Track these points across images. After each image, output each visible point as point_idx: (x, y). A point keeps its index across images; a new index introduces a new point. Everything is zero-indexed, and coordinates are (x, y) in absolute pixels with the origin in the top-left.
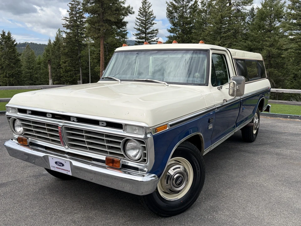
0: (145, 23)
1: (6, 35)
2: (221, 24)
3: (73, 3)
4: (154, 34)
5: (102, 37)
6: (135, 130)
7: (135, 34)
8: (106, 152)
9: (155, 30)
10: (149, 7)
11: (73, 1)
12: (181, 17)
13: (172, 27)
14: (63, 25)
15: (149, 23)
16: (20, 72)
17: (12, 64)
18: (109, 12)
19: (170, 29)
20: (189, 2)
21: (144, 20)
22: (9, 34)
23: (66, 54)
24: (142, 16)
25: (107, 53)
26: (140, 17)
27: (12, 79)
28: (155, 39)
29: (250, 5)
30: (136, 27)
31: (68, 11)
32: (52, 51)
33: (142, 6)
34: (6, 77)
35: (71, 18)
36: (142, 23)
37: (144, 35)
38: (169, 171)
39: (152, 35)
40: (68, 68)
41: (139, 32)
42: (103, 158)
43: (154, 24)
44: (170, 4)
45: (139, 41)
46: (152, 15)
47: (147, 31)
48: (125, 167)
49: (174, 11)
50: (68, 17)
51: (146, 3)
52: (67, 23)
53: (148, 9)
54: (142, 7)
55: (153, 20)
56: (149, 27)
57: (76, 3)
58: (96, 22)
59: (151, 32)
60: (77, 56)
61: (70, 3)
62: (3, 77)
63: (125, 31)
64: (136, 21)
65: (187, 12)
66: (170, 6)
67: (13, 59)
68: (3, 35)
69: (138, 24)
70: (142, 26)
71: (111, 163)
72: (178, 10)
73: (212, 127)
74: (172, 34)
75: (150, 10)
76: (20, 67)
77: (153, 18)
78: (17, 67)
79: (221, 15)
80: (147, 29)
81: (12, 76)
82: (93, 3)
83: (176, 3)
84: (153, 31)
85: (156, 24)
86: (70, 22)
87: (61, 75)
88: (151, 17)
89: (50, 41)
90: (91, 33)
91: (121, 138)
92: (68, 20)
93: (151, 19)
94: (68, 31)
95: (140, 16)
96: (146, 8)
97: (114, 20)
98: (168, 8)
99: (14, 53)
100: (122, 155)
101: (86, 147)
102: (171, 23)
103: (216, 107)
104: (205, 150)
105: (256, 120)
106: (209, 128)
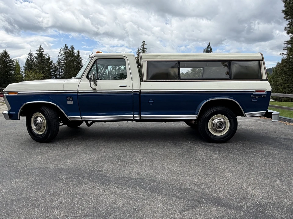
73: (72, 103)
103: (79, 91)
104: (69, 117)
105: (215, 121)
106: (68, 103)
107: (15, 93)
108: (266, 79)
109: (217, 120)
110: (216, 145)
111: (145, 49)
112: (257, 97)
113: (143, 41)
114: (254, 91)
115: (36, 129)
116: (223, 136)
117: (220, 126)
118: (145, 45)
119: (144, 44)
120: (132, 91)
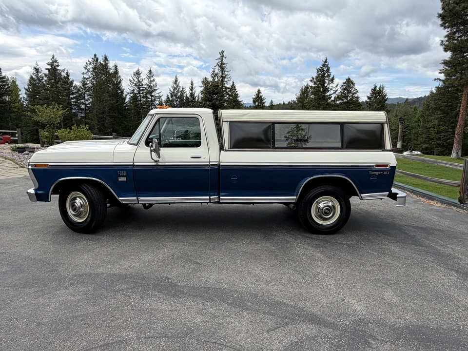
22: (381, 88)
73: (125, 180)
103: (135, 164)
104: (120, 198)
105: (321, 205)
106: (119, 180)
107: (45, 165)
108: (390, 149)
109: (323, 203)
110: (321, 237)
111: (224, 64)
112: (378, 173)
113: (221, 52)
114: (373, 166)
115: (74, 215)
116: (331, 225)
117: (328, 212)
118: (224, 58)
119: (223, 56)
120: (208, 164)
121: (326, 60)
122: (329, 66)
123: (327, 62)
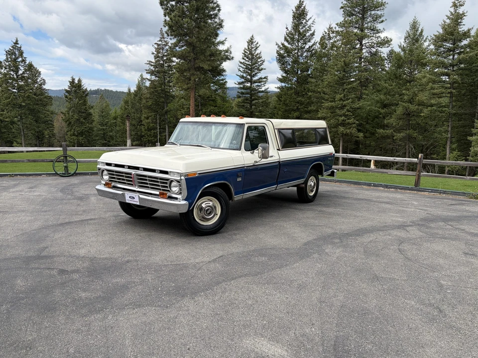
0: (251, 69)
1: (76, 82)
2: (345, 72)
3: (160, 43)
4: (262, 83)
5: (193, 89)
6: (175, 174)
7: (237, 83)
8: (160, 189)
9: (263, 77)
10: (256, 48)
11: (159, 41)
12: (296, 61)
13: (284, 75)
14: (146, 70)
15: (255, 69)
16: (91, 129)
17: (82, 119)
18: (202, 57)
19: (281, 77)
20: (306, 44)
21: (249, 65)
22: (79, 81)
23: (149, 108)
24: (247, 59)
25: (200, 107)
26: (244, 61)
27: (81, 138)
28: (263, 89)
29: (388, 47)
30: (240, 73)
31: (153, 54)
32: (132, 102)
33: (248, 46)
34: (74, 135)
35: (156, 62)
36: (246, 68)
37: (249, 85)
38: (202, 205)
39: (260, 84)
40: (151, 125)
41: (243, 80)
42: (157, 193)
43: (262, 69)
44: (281, 46)
45: (242, 92)
46: (260, 58)
47: (254, 79)
48: (170, 198)
49: (286, 54)
50: (153, 60)
51: (252, 43)
52: (152, 68)
53: (255, 50)
54: (247, 48)
55: (262, 64)
56: (256, 74)
57: (163, 43)
58: (185, 70)
59: (258, 80)
60: (163, 110)
61: (156, 44)
62: (71, 135)
63: (223, 80)
64: (240, 66)
65: (304, 55)
66: (281, 48)
67: (83, 113)
68: (72, 83)
69: (241, 69)
70: (247, 72)
71: (162, 195)
72: (292, 53)
73: (241, 180)
74: (283, 84)
75: (258, 52)
76: (91, 123)
77: (261, 62)
78: (88, 122)
79: (344, 61)
80: (252, 76)
81: (81, 134)
82: (183, 46)
83: (289, 44)
84: (261, 78)
85: (265, 69)
86: (155, 67)
87: (143, 134)
88: (259, 60)
89: (129, 90)
90: (179, 84)
91: (167, 180)
92: (153, 64)
93: (259, 63)
94: (153, 78)
95: (245, 59)
96: (253, 49)
97: (207, 67)
98: (278, 51)
99: (85, 105)
100: (169, 191)
101: (148, 187)
102: (282, 70)
103: (246, 165)
104: (235, 196)
106: (238, 180)
107: (195, 174)
108: (331, 143)
112: (330, 159)
114: (329, 154)
115: (205, 219)
121: (17, 41)
122: (22, 49)
123: (18, 44)
